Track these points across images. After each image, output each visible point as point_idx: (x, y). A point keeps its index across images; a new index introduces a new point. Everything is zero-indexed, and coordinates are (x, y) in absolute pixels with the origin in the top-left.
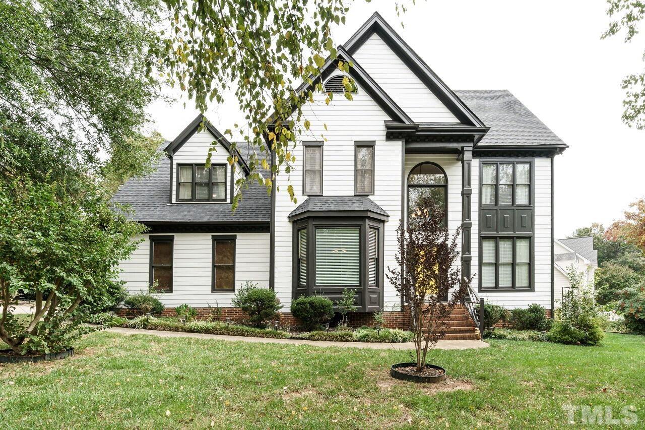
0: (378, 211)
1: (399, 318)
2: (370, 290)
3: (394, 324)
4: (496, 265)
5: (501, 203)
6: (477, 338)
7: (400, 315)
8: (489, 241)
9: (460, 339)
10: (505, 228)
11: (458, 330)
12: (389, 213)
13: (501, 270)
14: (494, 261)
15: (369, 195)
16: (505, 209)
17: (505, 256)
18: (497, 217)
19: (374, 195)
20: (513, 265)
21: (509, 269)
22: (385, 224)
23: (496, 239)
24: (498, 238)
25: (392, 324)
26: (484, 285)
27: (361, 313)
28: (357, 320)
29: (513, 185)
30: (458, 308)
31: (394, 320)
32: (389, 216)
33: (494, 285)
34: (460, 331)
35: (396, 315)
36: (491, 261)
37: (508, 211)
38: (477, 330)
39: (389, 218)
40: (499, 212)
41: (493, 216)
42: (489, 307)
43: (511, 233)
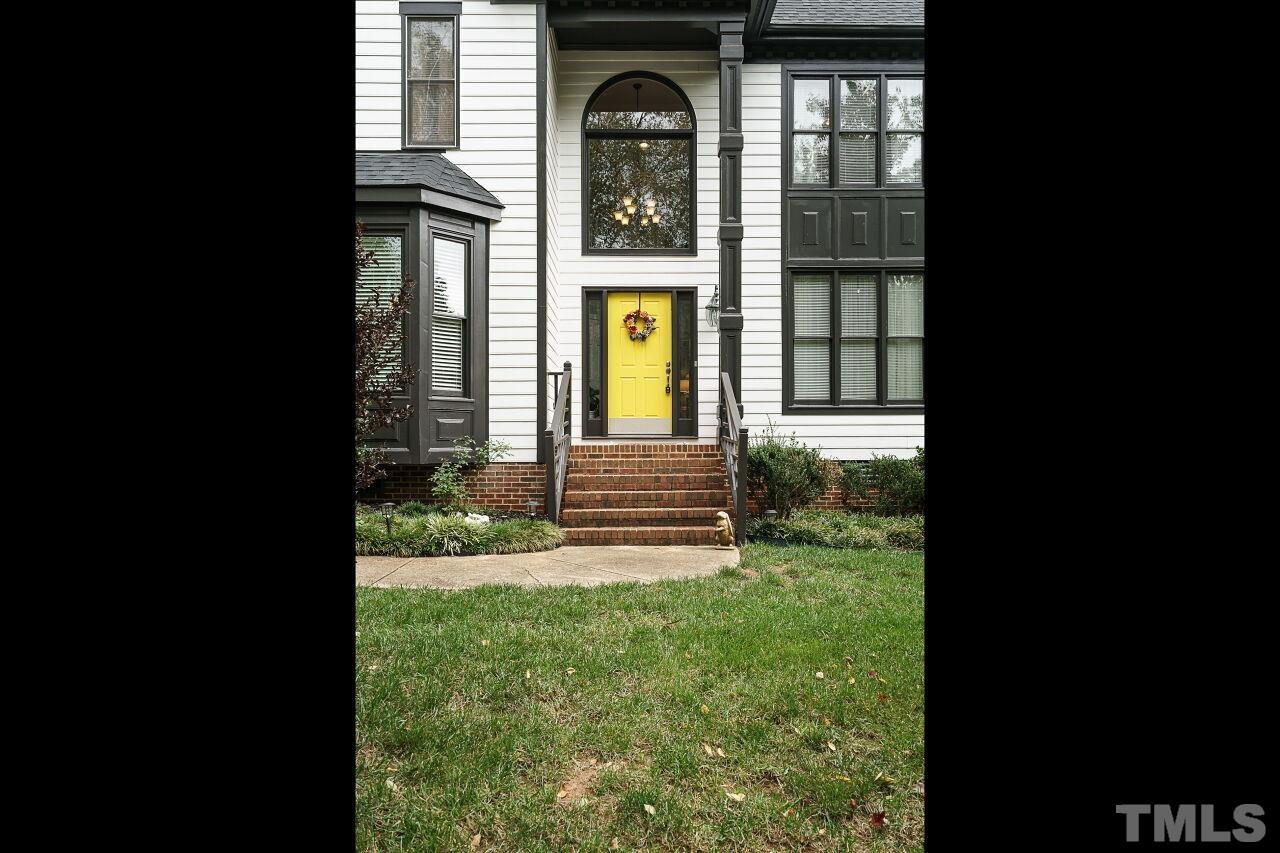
0: (464, 191)
1: (534, 479)
2: (434, 406)
3: (520, 496)
4: (833, 343)
5: (846, 180)
6: (722, 541)
7: (535, 473)
8: (813, 280)
9: (677, 543)
10: (857, 247)
11: (678, 516)
12: (502, 199)
13: (847, 355)
14: (827, 334)
15: (444, 150)
16: (856, 197)
17: (857, 319)
18: (833, 215)
19: (458, 148)
20: (881, 343)
21: (870, 353)
22: (492, 228)
23: (833, 276)
24: (836, 273)
25: (515, 496)
26: (798, 396)
27: (407, 467)
28: (413, 485)
29: (876, 135)
30: (705, 456)
31: (519, 485)
32: (501, 207)
33: (826, 396)
34: (686, 520)
35: (526, 474)
36: (818, 334)
37: (865, 203)
38: (721, 518)
39: (504, 213)
40: (839, 203)
41: (822, 215)
42: (772, 456)
43: (873, 260)
